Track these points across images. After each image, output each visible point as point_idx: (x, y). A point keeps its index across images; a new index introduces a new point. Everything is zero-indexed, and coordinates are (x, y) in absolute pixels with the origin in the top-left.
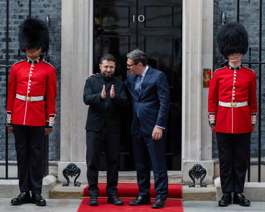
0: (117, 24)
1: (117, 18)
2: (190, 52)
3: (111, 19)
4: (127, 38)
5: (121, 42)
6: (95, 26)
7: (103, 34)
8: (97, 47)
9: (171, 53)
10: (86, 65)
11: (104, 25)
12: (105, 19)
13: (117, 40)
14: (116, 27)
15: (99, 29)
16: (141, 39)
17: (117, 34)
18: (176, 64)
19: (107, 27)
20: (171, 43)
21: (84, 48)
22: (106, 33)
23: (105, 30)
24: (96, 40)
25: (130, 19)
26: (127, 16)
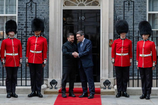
0: (73, 20)
1: (73, 18)
2: (104, 32)
3: (71, 18)
4: (77, 26)
5: (74, 28)
6: (64, 21)
7: (67, 25)
8: (64, 30)
9: (95, 33)
10: (60, 38)
11: (67, 21)
12: (68, 19)
13: (73, 27)
14: (73, 21)
15: (65, 22)
16: (83, 26)
17: (73, 25)
18: (98, 37)
19: (68, 22)
20: (96, 28)
21: (59, 31)
22: (68, 24)
23: (68, 23)
24: (64, 27)
25: (78, 18)
26: (77, 17)
